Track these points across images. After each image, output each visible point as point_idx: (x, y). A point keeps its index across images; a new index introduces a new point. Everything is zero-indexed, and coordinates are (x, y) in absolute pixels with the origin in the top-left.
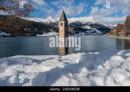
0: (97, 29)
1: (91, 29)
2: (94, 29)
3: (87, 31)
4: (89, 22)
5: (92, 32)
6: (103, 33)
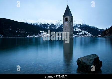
0: (86, 31)
1: (81, 31)
2: (84, 31)
3: (77, 33)
4: (79, 25)
5: (82, 34)
6: (92, 35)
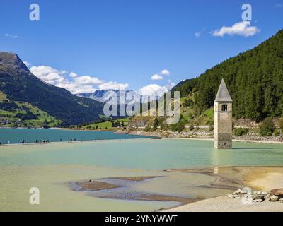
2: (25, 104)
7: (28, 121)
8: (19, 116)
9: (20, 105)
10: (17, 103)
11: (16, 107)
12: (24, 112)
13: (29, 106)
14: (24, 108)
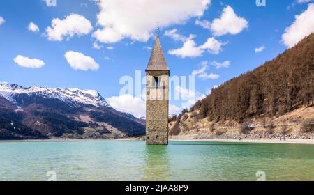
1: (94, 123)
2: (103, 123)
7: (104, 134)
8: (98, 131)
9: (100, 124)
10: (98, 123)
11: (98, 125)
12: (102, 128)
13: (106, 125)
14: (103, 126)
